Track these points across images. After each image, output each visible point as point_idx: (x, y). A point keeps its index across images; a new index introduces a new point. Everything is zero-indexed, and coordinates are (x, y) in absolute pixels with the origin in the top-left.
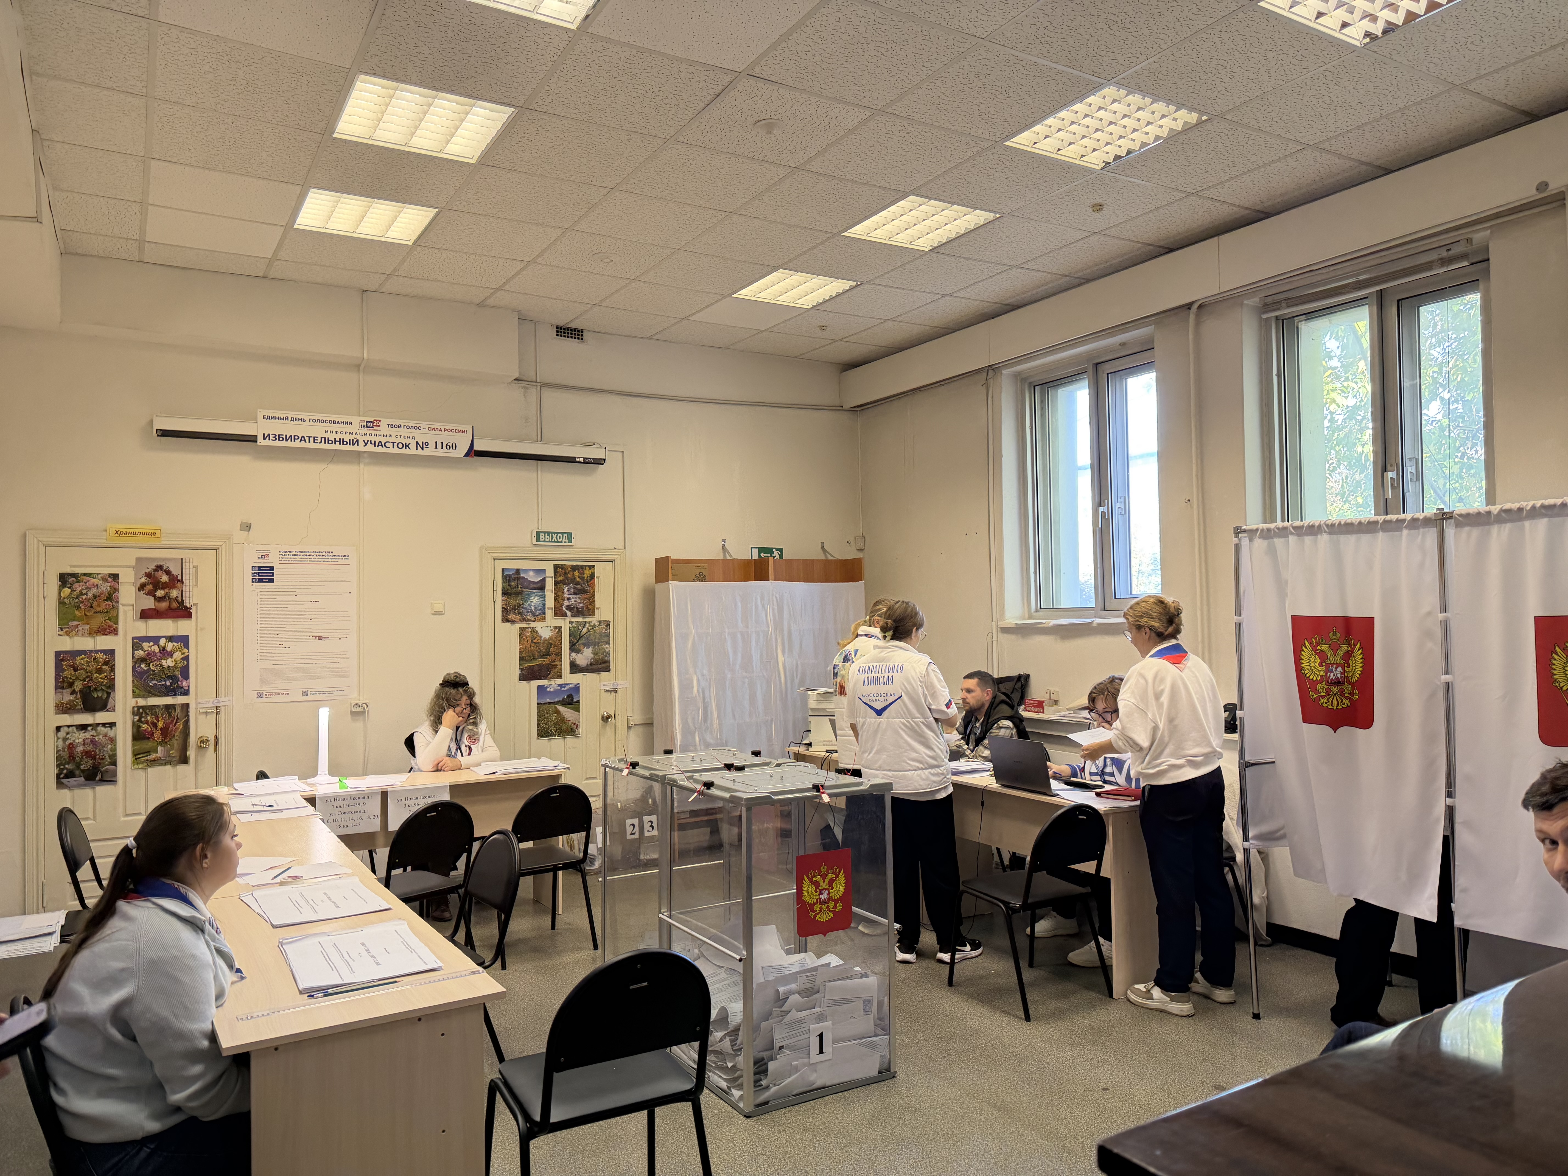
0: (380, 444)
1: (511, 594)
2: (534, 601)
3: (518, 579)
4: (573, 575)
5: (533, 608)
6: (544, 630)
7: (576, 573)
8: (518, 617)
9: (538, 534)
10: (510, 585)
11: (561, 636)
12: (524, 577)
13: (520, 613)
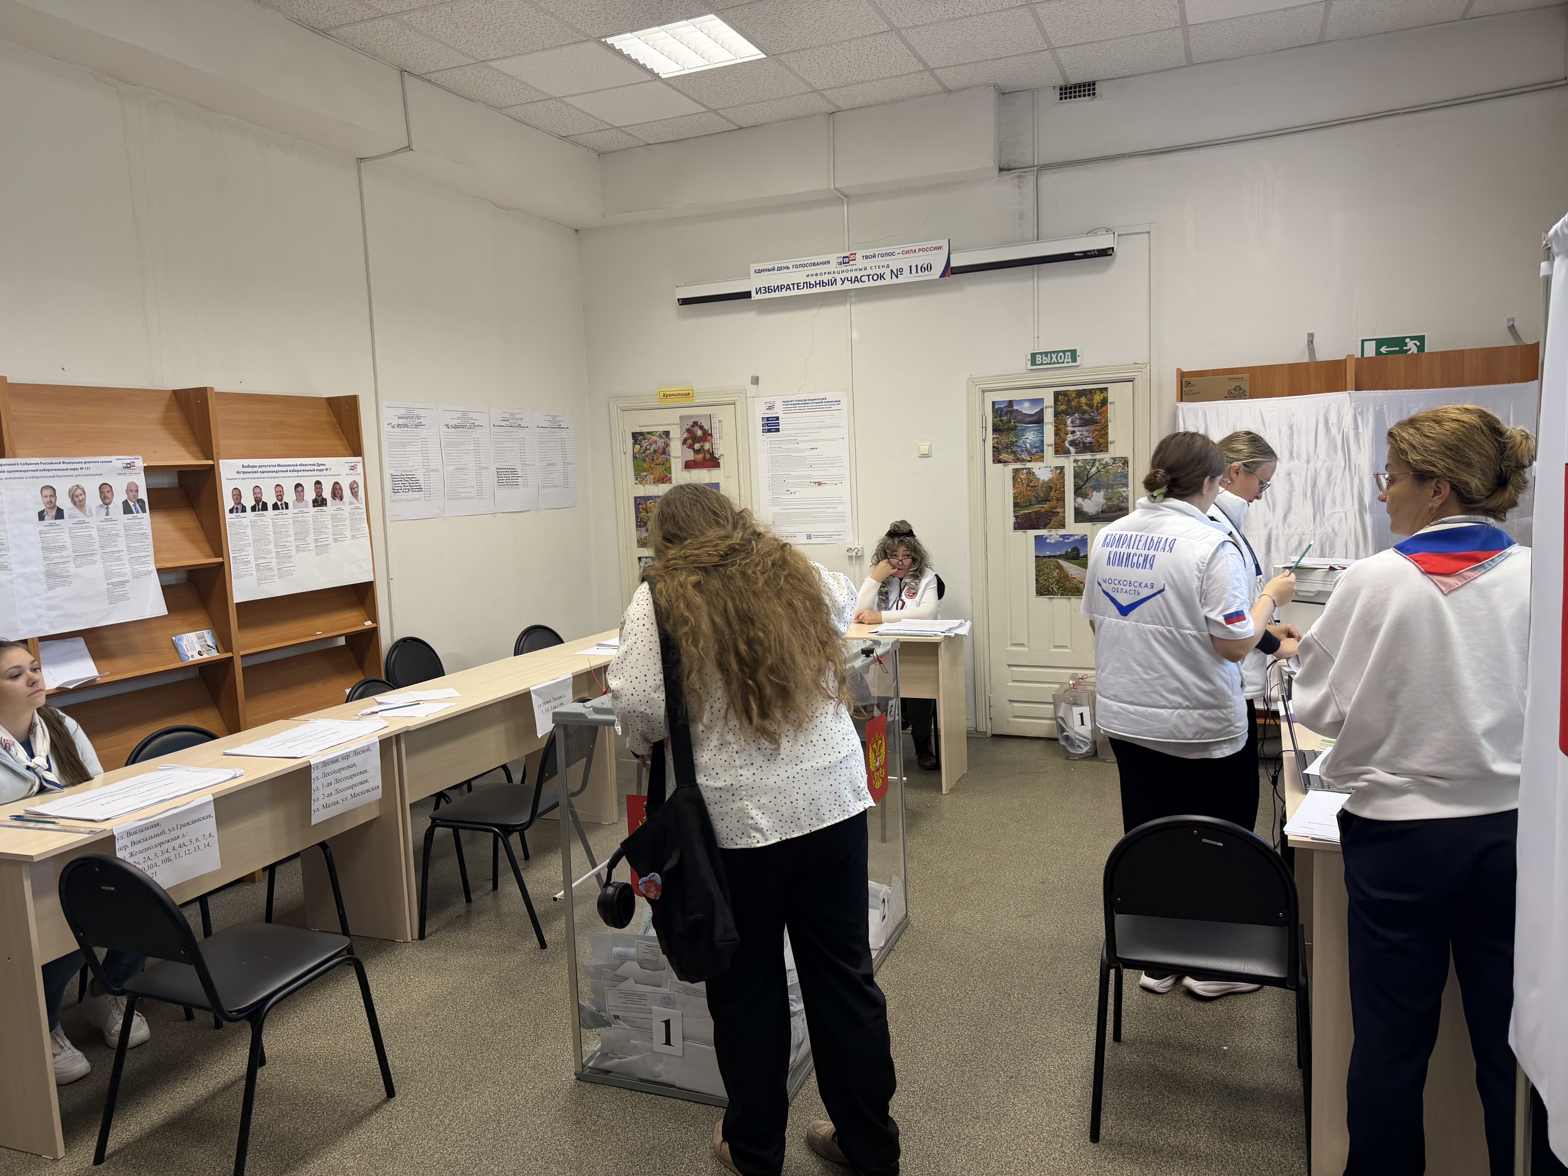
0: (857, 280)
1: (1002, 431)
2: (1030, 437)
3: (1011, 412)
4: (1079, 402)
5: (1028, 446)
6: (1043, 472)
7: (1083, 400)
8: (1011, 457)
9: (1033, 355)
10: (1001, 421)
11: (1064, 477)
12: (1017, 410)
13: (1014, 452)
